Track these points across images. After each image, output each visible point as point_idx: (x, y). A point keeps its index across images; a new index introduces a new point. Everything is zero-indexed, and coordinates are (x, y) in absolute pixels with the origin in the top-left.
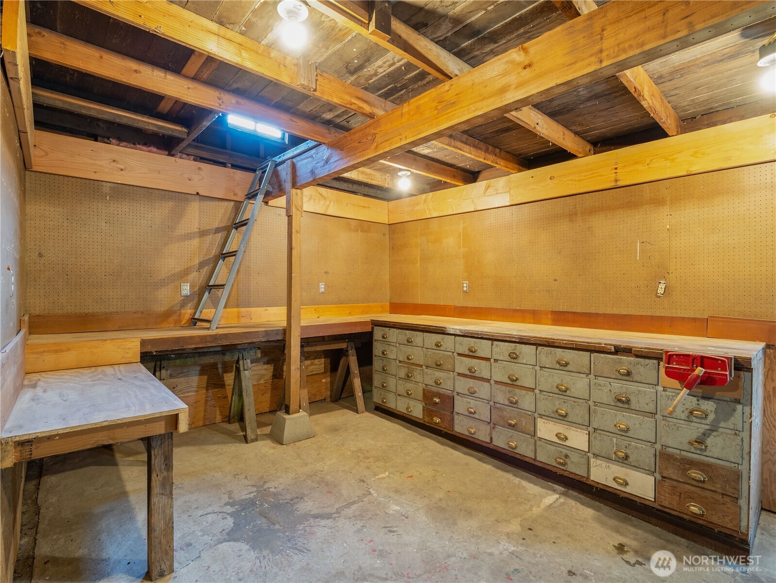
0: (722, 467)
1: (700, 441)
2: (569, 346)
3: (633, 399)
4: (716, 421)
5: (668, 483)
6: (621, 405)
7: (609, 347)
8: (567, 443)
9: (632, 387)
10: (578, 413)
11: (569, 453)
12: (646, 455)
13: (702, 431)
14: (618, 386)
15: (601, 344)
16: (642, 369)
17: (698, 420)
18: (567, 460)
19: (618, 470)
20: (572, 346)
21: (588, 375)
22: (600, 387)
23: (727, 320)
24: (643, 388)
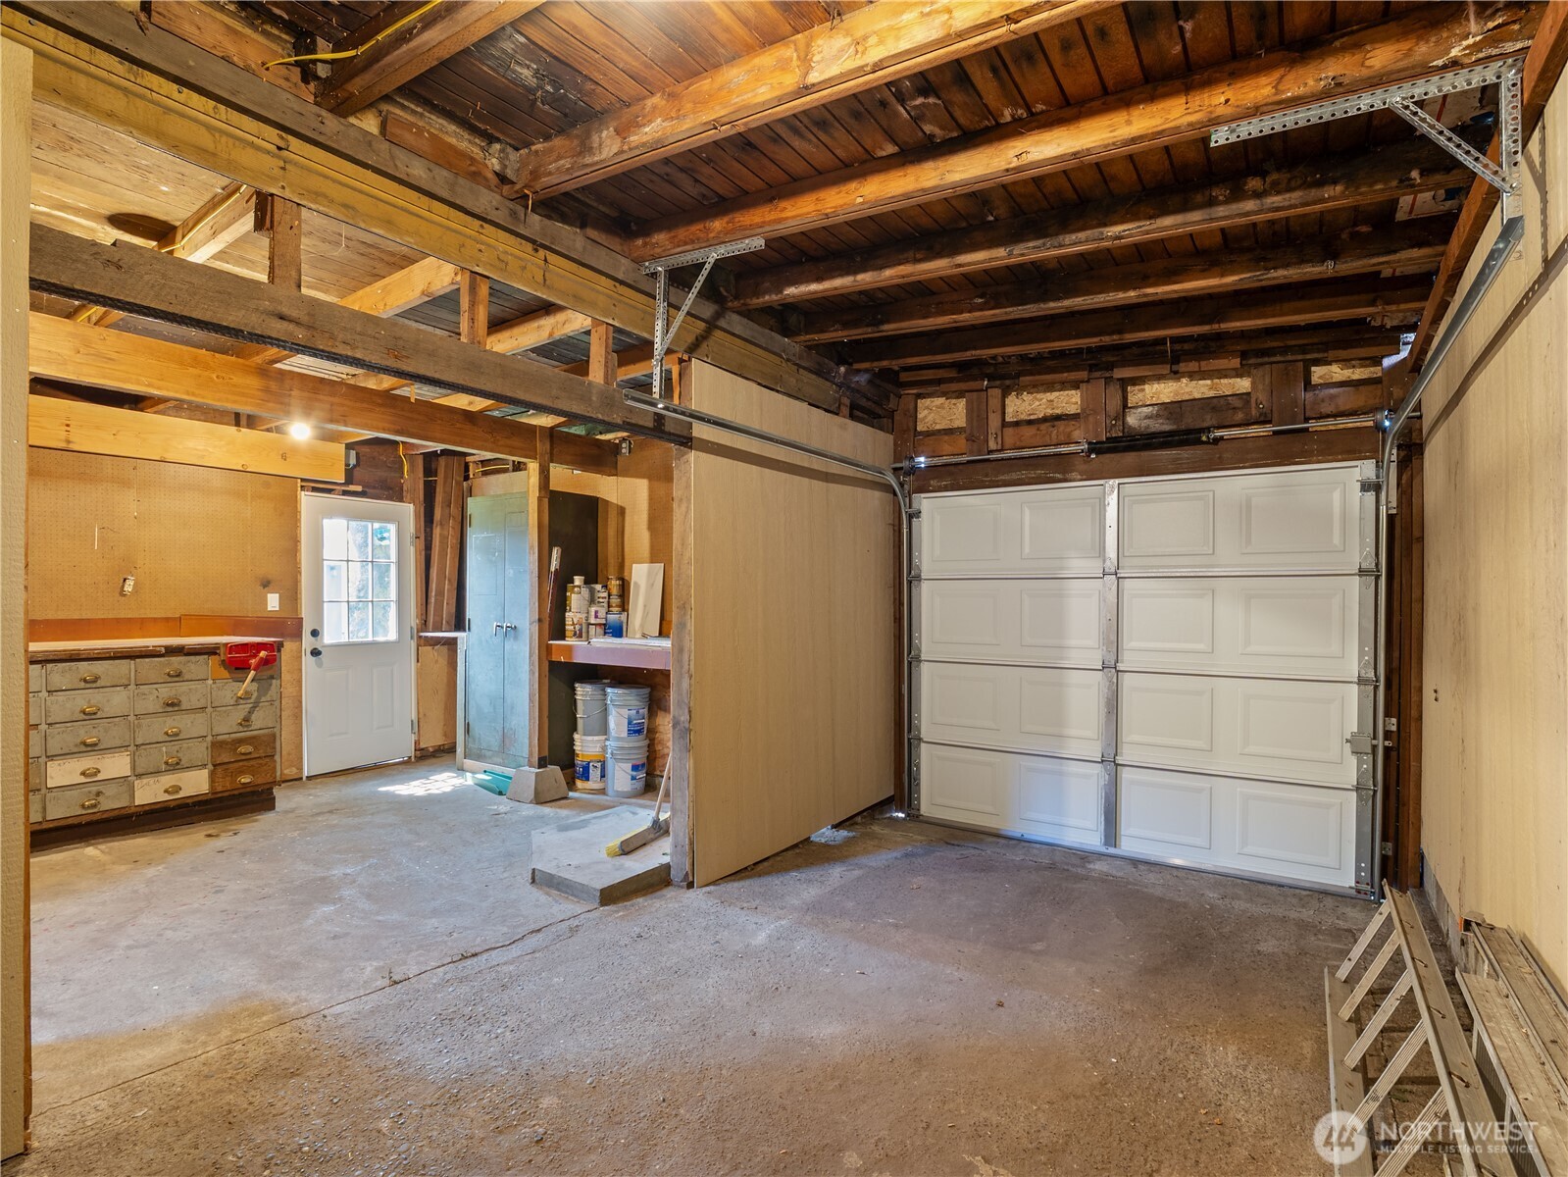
0: (264, 735)
1: (247, 719)
2: (103, 656)
3: (183, 699)
4: (259, 697)
5: (219, 770)
6: (170, 709)
7: (158, 649)
8: (100, 777)
9: (183, 687)
10: (116, 734)
11: (101, 788)
12: (201, 751)
13: (247, 710)
14: (166, 692)
15: (148, 647)
16: (193, 666)
17: (244, 702)
18: (100, 799)
19: (168, 780)
20: (108, 655)
21: (126, 686)
22: (144, 697)
23: (200, 618)
24: (193, 685)
